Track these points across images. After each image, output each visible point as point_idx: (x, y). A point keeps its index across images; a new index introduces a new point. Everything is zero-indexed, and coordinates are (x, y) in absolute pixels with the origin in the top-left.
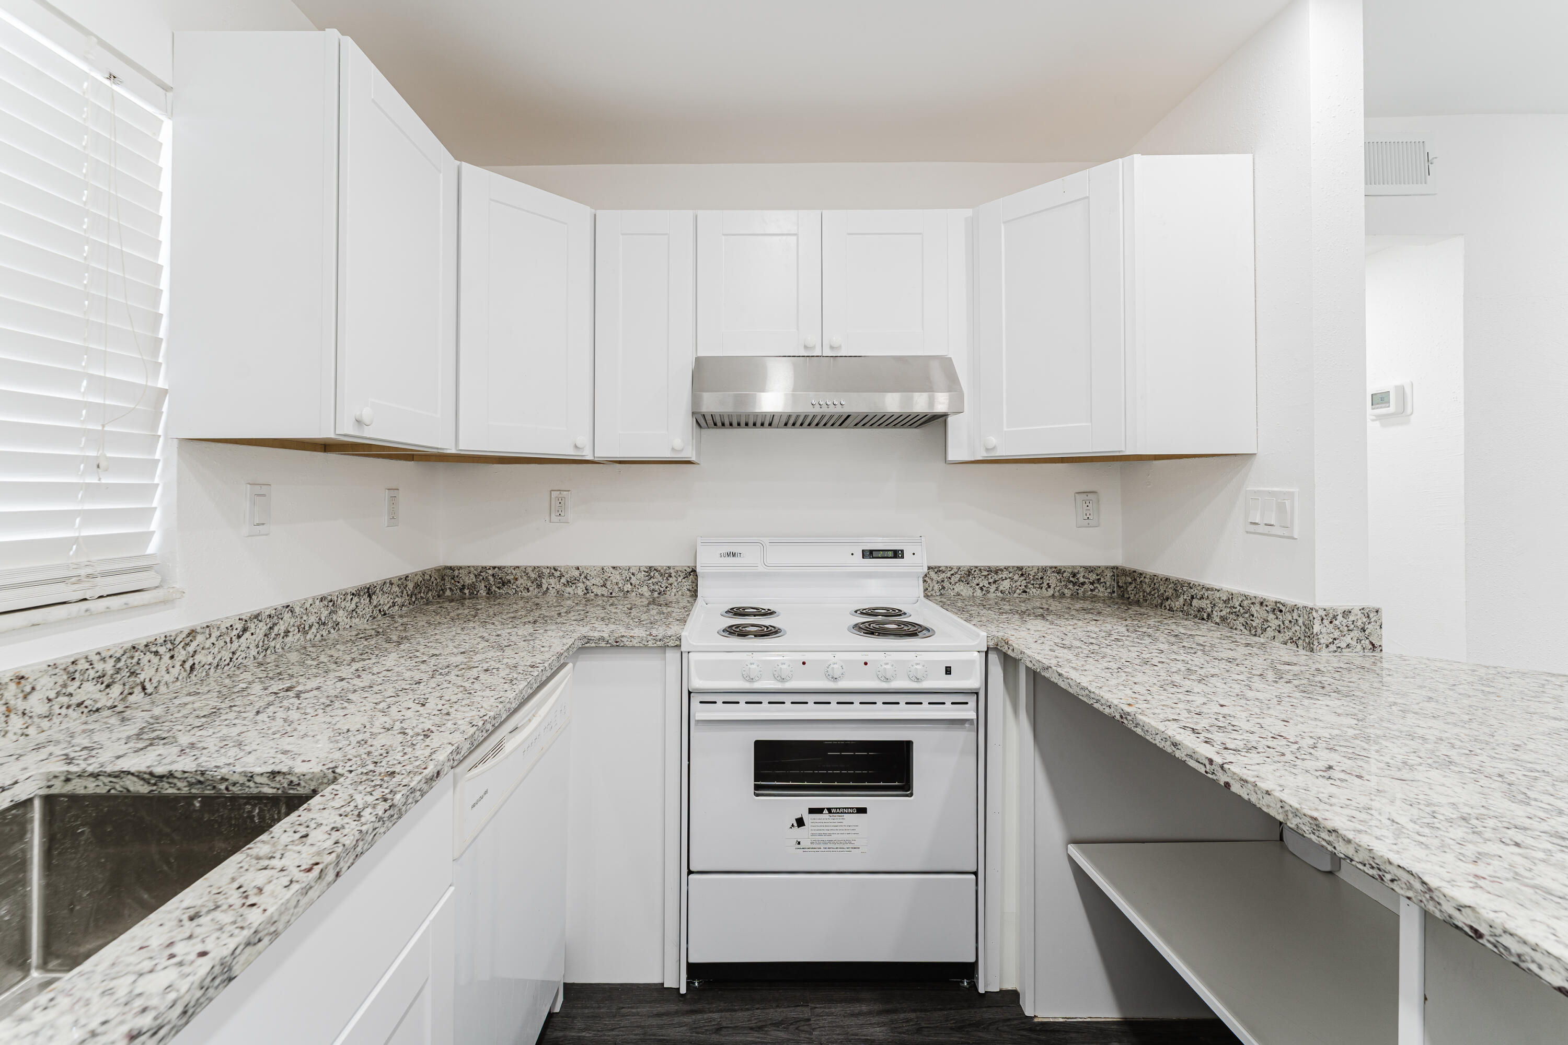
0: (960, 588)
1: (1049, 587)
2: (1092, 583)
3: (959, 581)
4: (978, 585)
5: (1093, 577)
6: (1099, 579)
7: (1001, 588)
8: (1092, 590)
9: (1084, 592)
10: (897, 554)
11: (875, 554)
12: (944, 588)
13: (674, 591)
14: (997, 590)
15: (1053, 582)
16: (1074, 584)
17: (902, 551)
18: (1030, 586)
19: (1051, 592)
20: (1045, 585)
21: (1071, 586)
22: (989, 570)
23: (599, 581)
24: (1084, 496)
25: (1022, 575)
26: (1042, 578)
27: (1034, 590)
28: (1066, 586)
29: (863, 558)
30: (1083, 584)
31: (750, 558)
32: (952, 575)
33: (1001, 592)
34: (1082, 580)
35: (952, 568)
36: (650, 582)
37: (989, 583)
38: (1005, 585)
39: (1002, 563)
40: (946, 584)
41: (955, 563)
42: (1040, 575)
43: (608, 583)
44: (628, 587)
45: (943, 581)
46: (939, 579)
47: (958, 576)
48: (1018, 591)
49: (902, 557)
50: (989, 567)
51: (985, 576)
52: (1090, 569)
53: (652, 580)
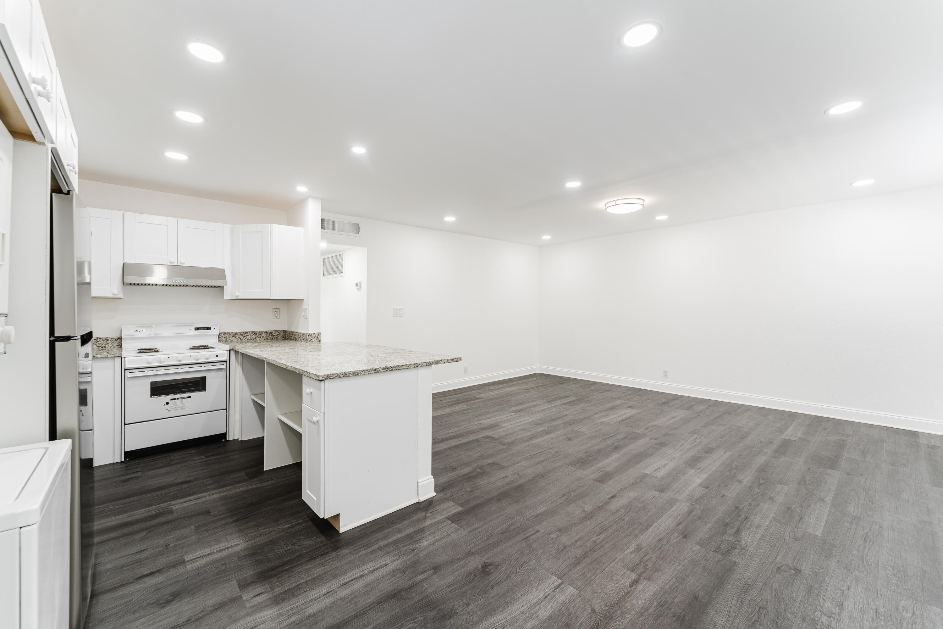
0: (233, 339)
1: (263, 337)
2: (277, 335)
3: (232, 337)
4: (239, 337)
5: (277, 333)
6: (279, 334)
7: (247, 338)
8: (277, 337)
9: (274, 338)
10: (208, 329)
11: (199, 329)
12: (227, 339)
13: (110, 346)
14: (246, 338)
15: (265, 335)
16: (271, 336)
17: (210, 328)
18: (257, 337)
19: (264, 338)
20: (262, 337)
21: (270, 336)
22: (243, 333)
24: (274, 310)
25: (254, 334)
26: (261, 334)
27: (258, 338)
28: (269, 336)
29: (195, 330)
30: (274, 335)
31: (147, 332)
32: (230, 335)
33: (247, 339)
34: (274, 334)
35: (230, 333)
36: (97, 343)
37: (243, 337)
38: (249, 337)
39: (247, 331)
40: (228, 338)
41: (231, 331)
42: (260, 333)
45: (226, 337)
46: (225, 336)
47: (232, 335)
48: (253, 339)
49: (210, 329)
50: (243, 332)
51: (242, 335)
52: (276, 331)
53: (98, 342)
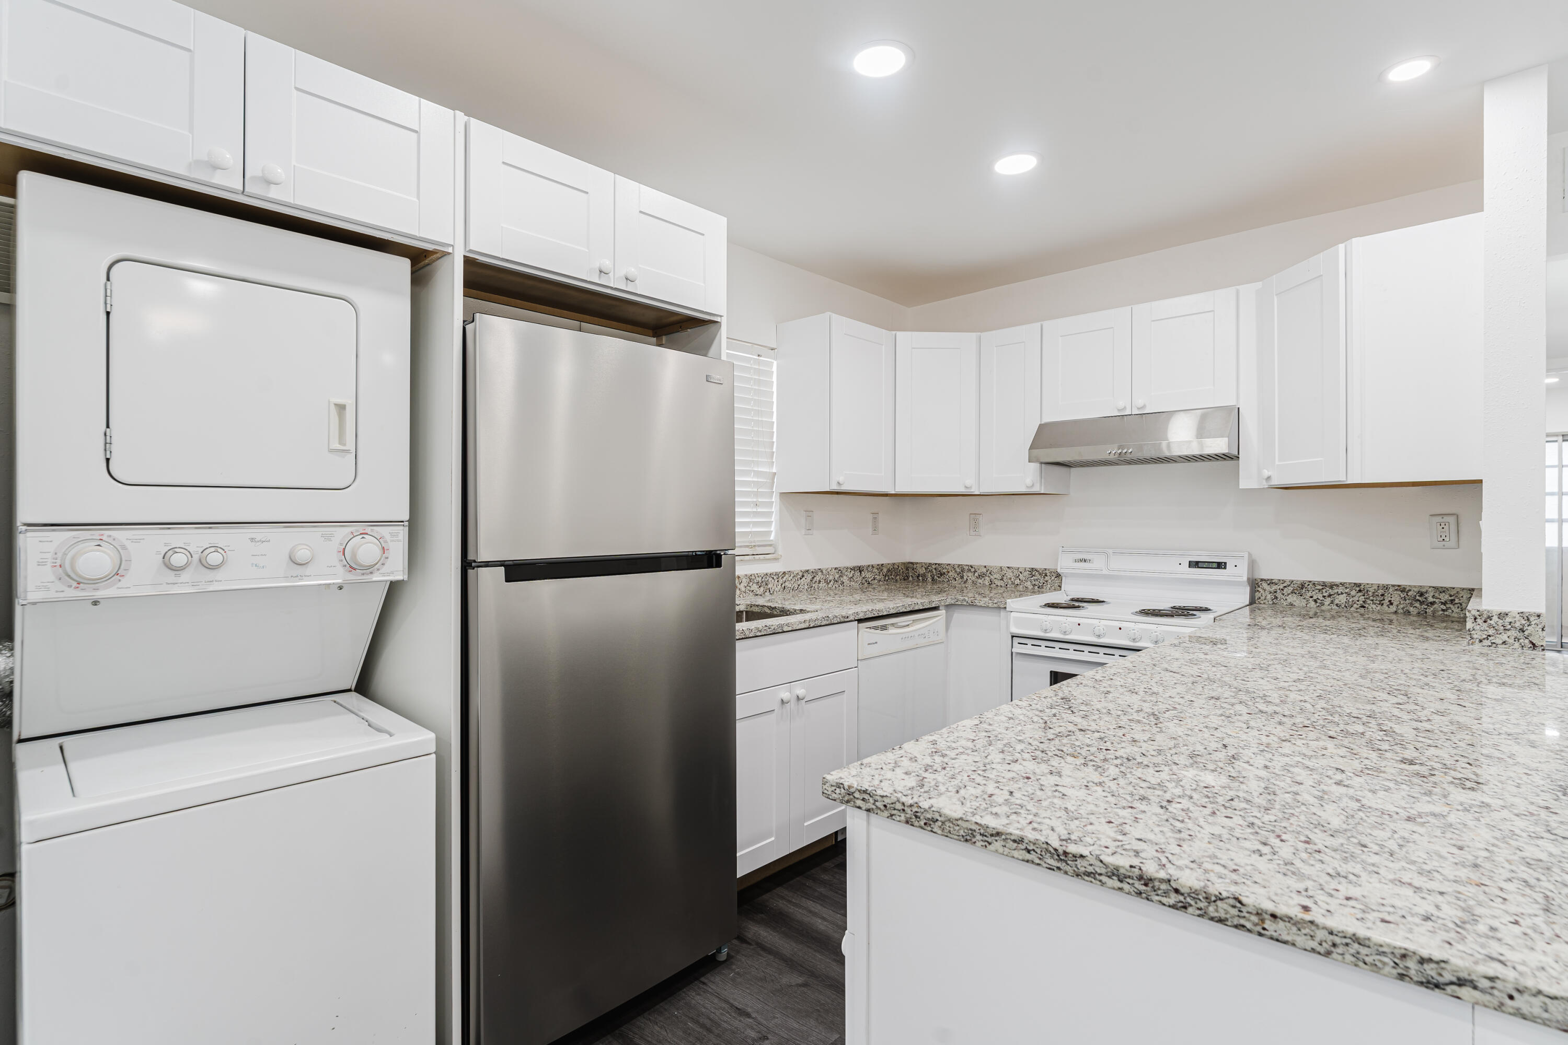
0: (1292, 599)
1: (1392, 604)
2: (1444, 604)
3: (1292, 593)
4: (1311, 597)
5: (1445, 597)
6: (1452, 601)
7: (1337, 602)
8: (1443, 610)
9: (1434, 612)
10: (1220, 565)
11: (1200, 565)
12: (1276, 598)
13: (1049, 586)
14: (1332, 602)
15: (1396, 599)
16: (1422, 603)
17: (1225, 563)
18: (1369, 602)
19: (1393, 608)
20: (1386, 602)
21: (1417, 605)
22: (1324, 585)
23: (998, 576)
24: (1439, 519)
25: (1360, 591)
26: (1383, 595)
27: (1374, 606)
28: (1411, 604)
29: (1189, 567)
30: (1433, 603)
31: (1098, 564)
32: (1285, 587)
33: (1337, 605)
34: (1431, 599)
35: (1284, 581)
36: (1032, 578)
37: (1324, 597)
38: (1342, 599)
39: (1337, 580)
40: (1279, 595)
41: (1288, 577)
42: (1381, 592)
43: (1005, 578)
44: (1017, 582)
45: (1275, 592)
46: (1272, 590)
47: (1291, 589)
48: (1355, 606)
49: (1225, 568)
50: (1324, 582)
51: (1320, 590)
52: (1443, 590)
53: (1034, 577)
